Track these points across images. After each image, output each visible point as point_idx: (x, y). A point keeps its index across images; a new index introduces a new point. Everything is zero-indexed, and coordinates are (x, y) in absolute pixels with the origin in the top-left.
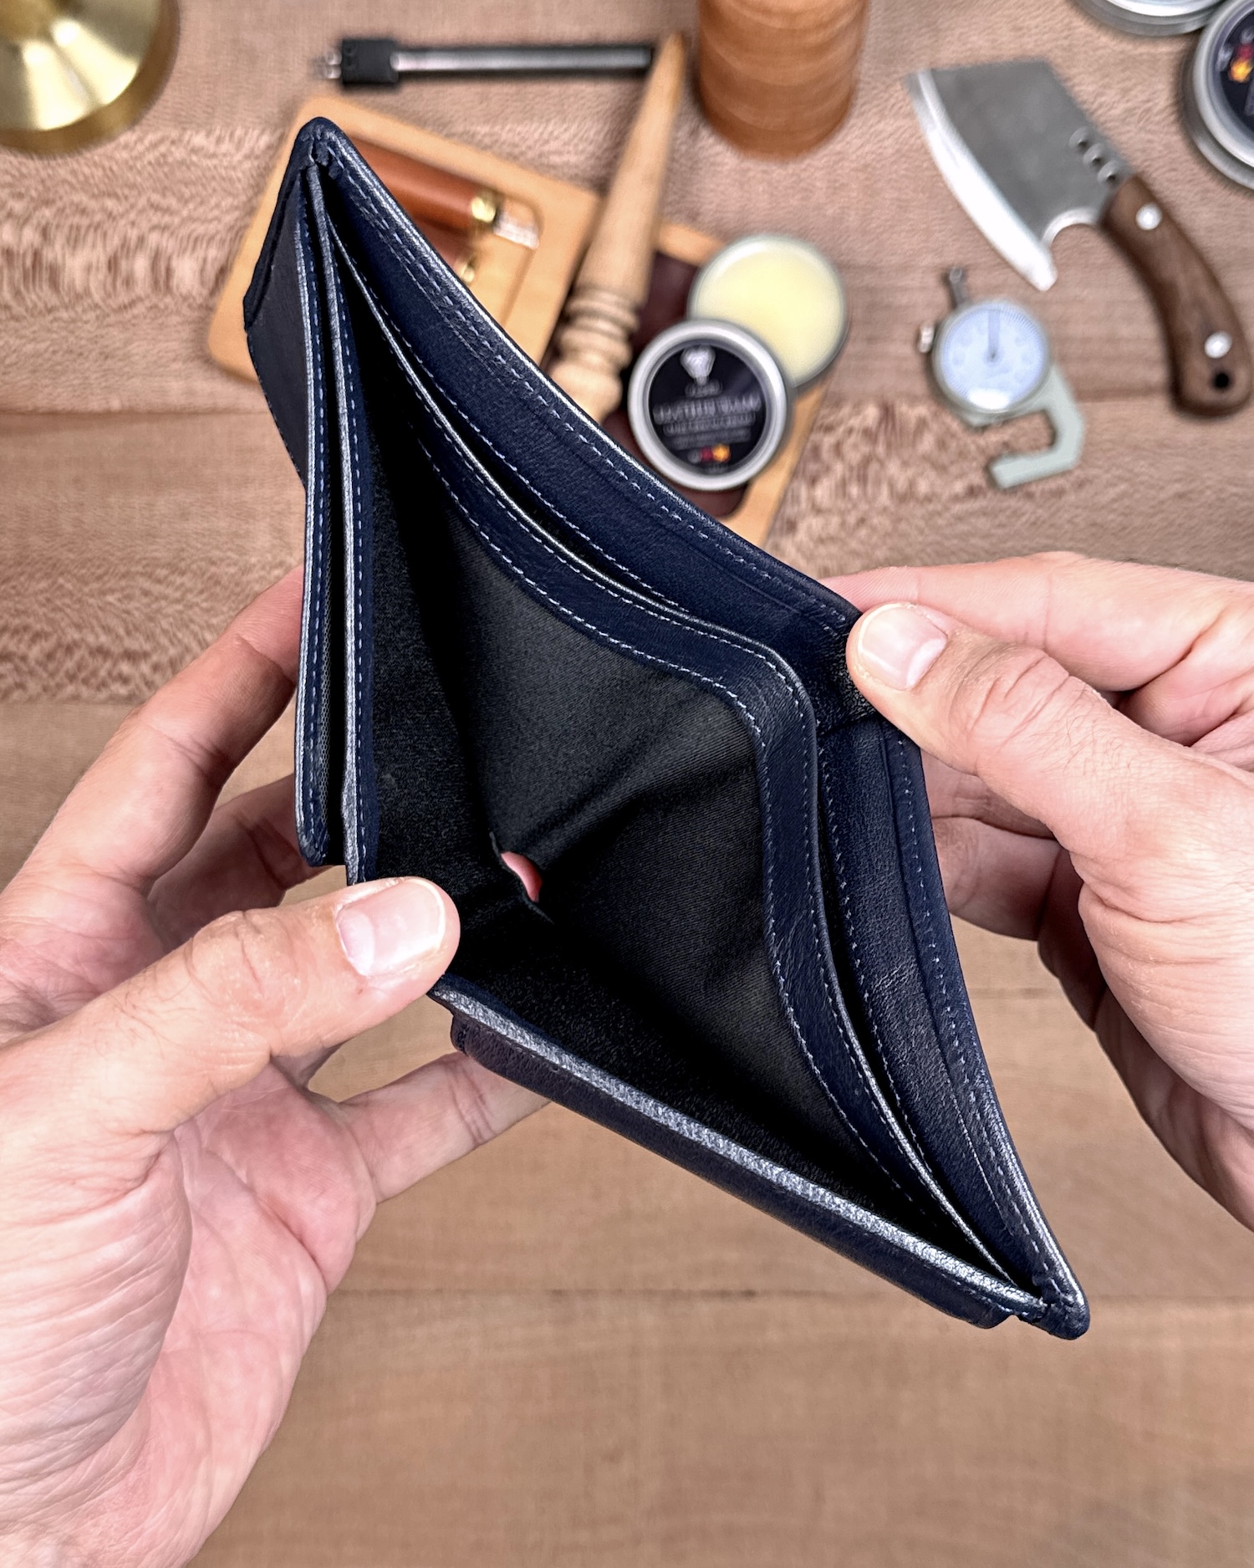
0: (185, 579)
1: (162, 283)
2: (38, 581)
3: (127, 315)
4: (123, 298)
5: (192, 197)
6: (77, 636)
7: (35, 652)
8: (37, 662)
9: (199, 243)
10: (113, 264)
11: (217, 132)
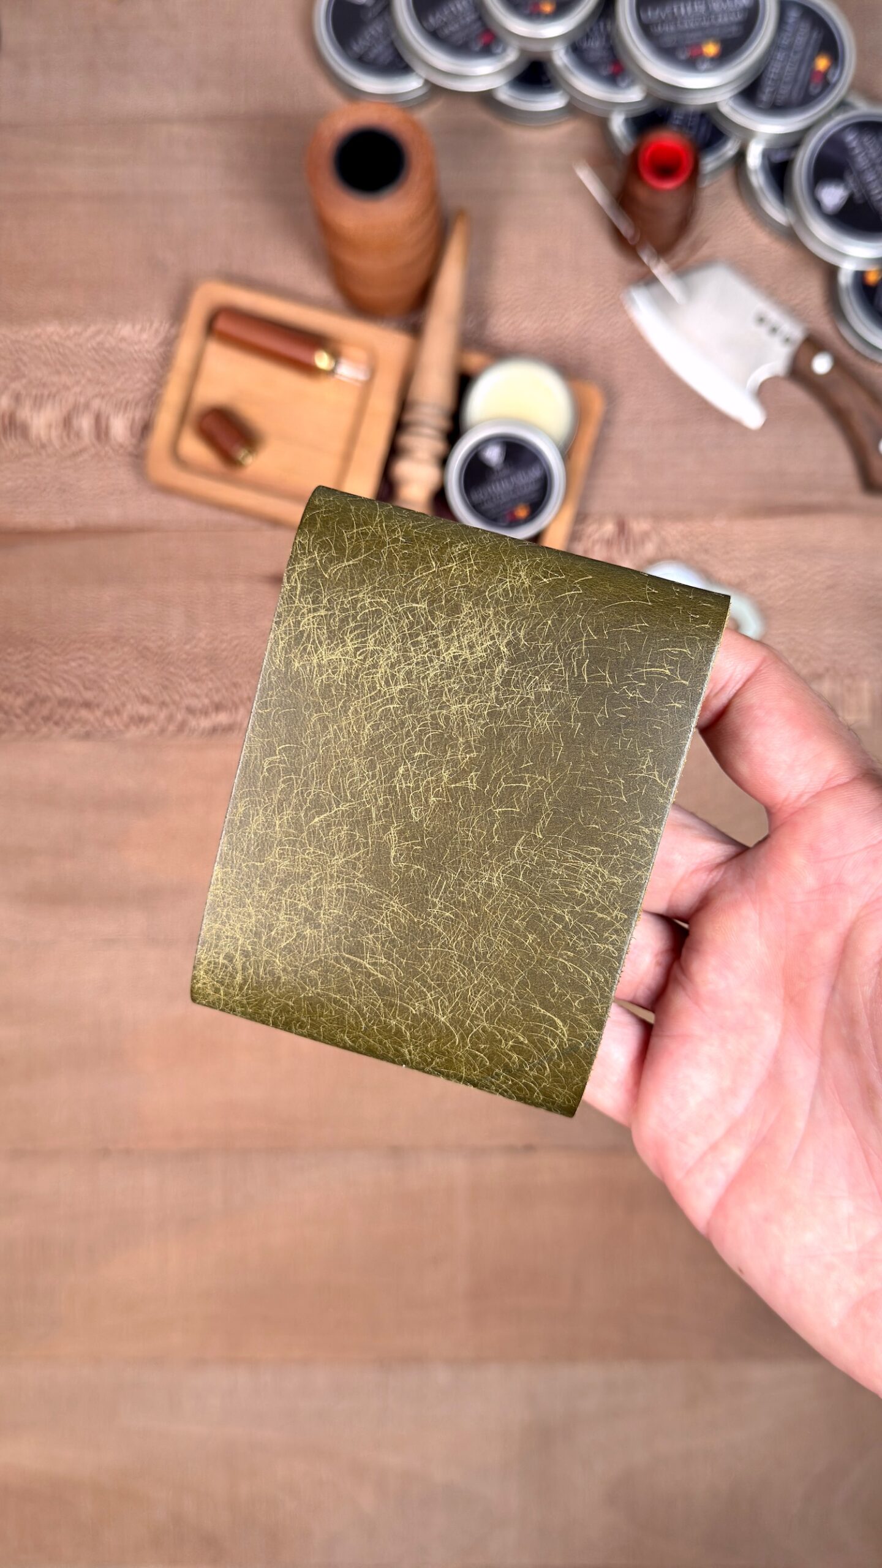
0: (126, 649)
1: (103, 436)
2: (21, 652)
3: (81, 459)
4: (74, 448)
5: (123, 373)
6: (50, 694)
7: (19, 702)
8: (21, 708)
9: (129, 408)
10: (67, 422)
11: (138, 327)
